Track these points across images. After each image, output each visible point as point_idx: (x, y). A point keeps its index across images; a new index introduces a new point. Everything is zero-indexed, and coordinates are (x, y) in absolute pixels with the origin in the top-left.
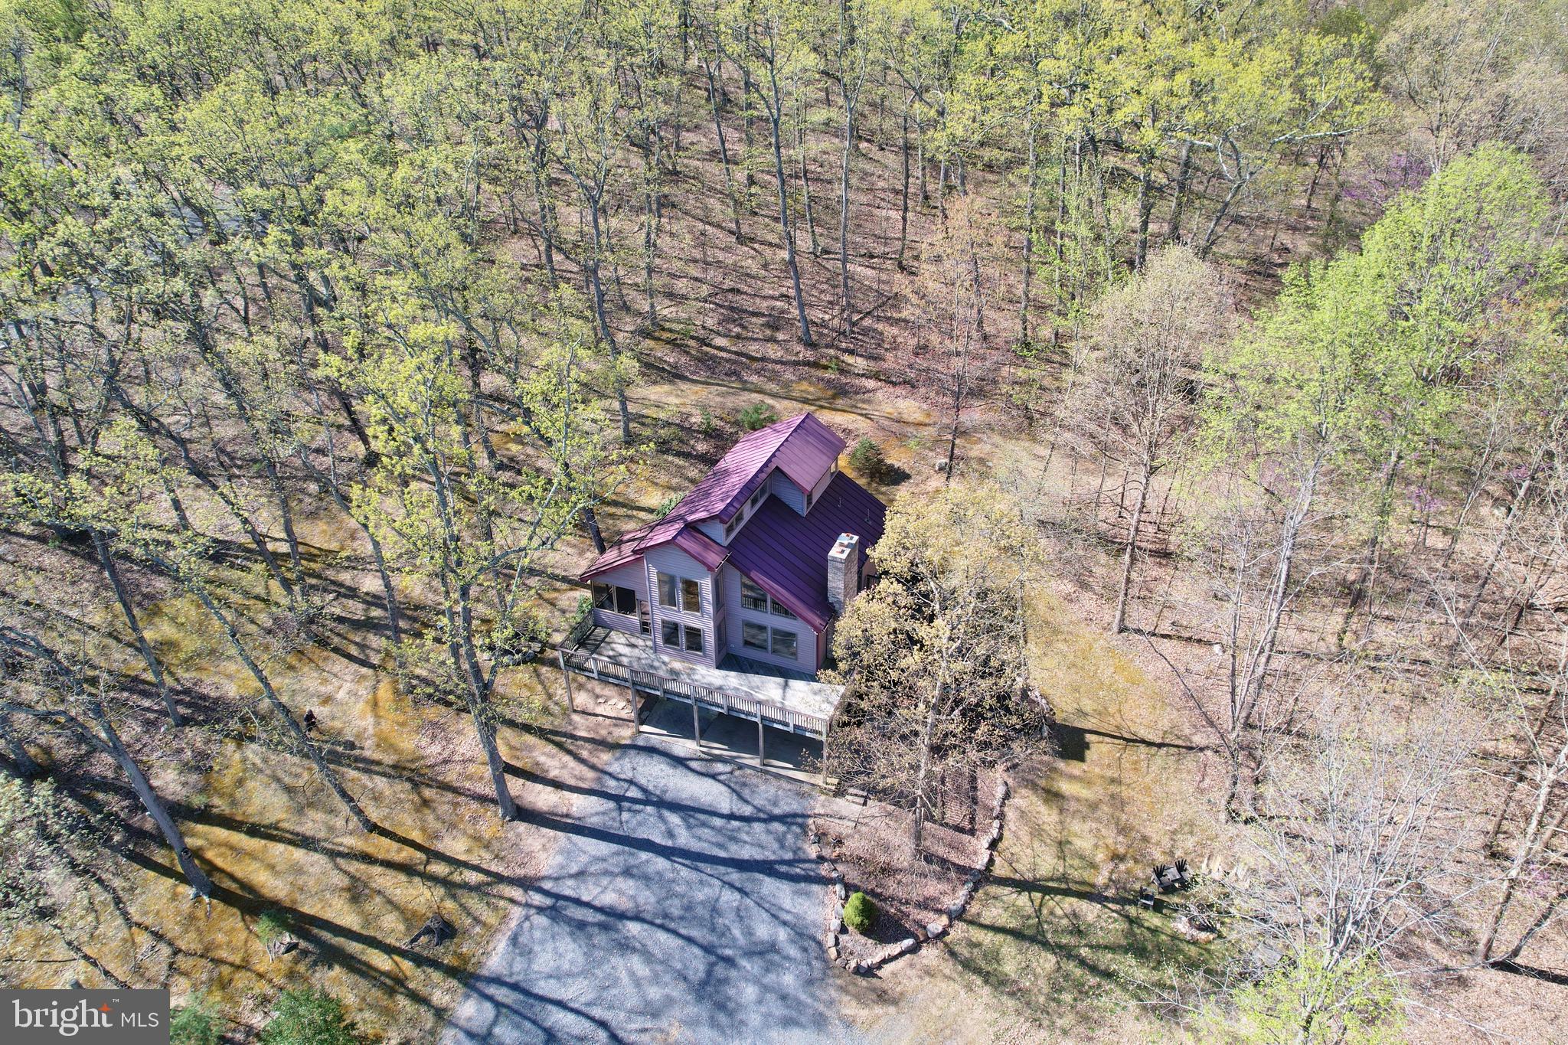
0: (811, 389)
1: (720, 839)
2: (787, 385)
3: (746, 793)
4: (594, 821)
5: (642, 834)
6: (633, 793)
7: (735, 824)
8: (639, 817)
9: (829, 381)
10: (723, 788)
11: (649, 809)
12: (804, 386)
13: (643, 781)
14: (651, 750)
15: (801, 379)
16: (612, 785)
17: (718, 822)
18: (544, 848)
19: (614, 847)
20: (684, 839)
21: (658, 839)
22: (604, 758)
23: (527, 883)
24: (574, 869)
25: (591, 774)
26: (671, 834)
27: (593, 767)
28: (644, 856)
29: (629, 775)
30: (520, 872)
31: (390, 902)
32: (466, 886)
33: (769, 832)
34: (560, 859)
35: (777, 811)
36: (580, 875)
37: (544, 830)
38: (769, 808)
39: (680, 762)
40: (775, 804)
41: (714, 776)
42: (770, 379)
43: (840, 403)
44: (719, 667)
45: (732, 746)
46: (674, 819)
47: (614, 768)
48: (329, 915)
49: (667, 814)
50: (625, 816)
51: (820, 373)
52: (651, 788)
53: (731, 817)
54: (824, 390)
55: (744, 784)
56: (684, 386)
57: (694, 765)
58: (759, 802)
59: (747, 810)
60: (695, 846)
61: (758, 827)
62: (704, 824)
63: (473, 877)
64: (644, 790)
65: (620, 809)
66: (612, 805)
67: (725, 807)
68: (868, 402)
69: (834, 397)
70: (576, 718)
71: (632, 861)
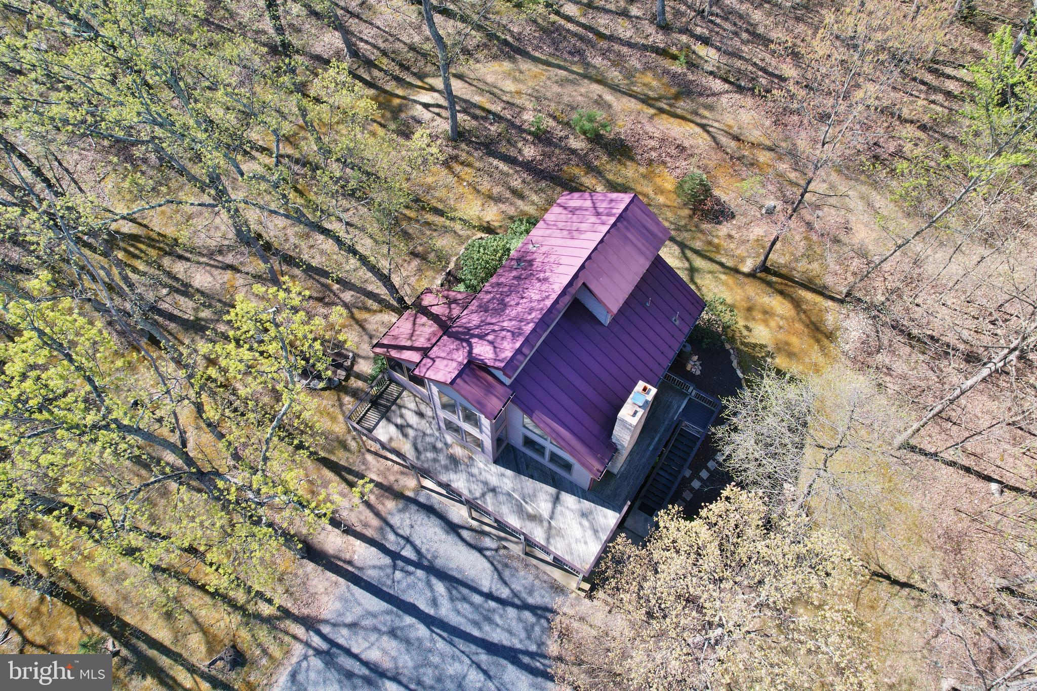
0: (654, 83)
1: (476, 617)
2: (629, 75)
3: (507, 574)
4: (371, 575)
5: (410, 597)
6: (408, 553)
7: (492, 604)
8: (411, 579)
9: (674, 76)
10: (487, 565)
11: (420, 573)
12: (649, 78)
13: (418, 542)
14: (430, 510)
15: (647, 68)
16: (391, 541)
17: (477, 599)
18: (326, 592)
19: (384, 606)
20: (445, 611)
21: (423, 606)
22: (389, 505)
23: (310, 623)
24: (349, 619)
25: (375, 522)
26: (434, 602)
27: (377, 514)
28: (409, 620)
29: (406, 532)
30: (305, 611)
31: (196, 621)
32: (258, 616)
33: (520, 619)
34: (338, 605)
35: (530, 601)
36: (353, 626)
37: (329, 574)
38: (524, 595)
39: (453, 528)
40: (531, 593)
41: (481, 550)
42: (614, 64)
43: (681, 107)
44: (496, 462)
46: (440, 587)
47: (395, 520)
48: (147, 628)
49: (434, 581)
50: (398, 575)
51: (666, 63)
52: (423, 550)
53: (489, 596)
54: (667, 85)
55: (506, 565)
56: (525, 65)
57: (465, 534)
58: (516, 587)
59: (505, 593)
60: (454, 620)
61: (511, 612)
62: (465, 599)
63: (266, 610)
64: (418, 551)
65: (395, 567)
66: (387, 560)
67: (485, 586)
68: (710, 108)
69: (677, 97)
70: (370, 458)
71: (397, 623)
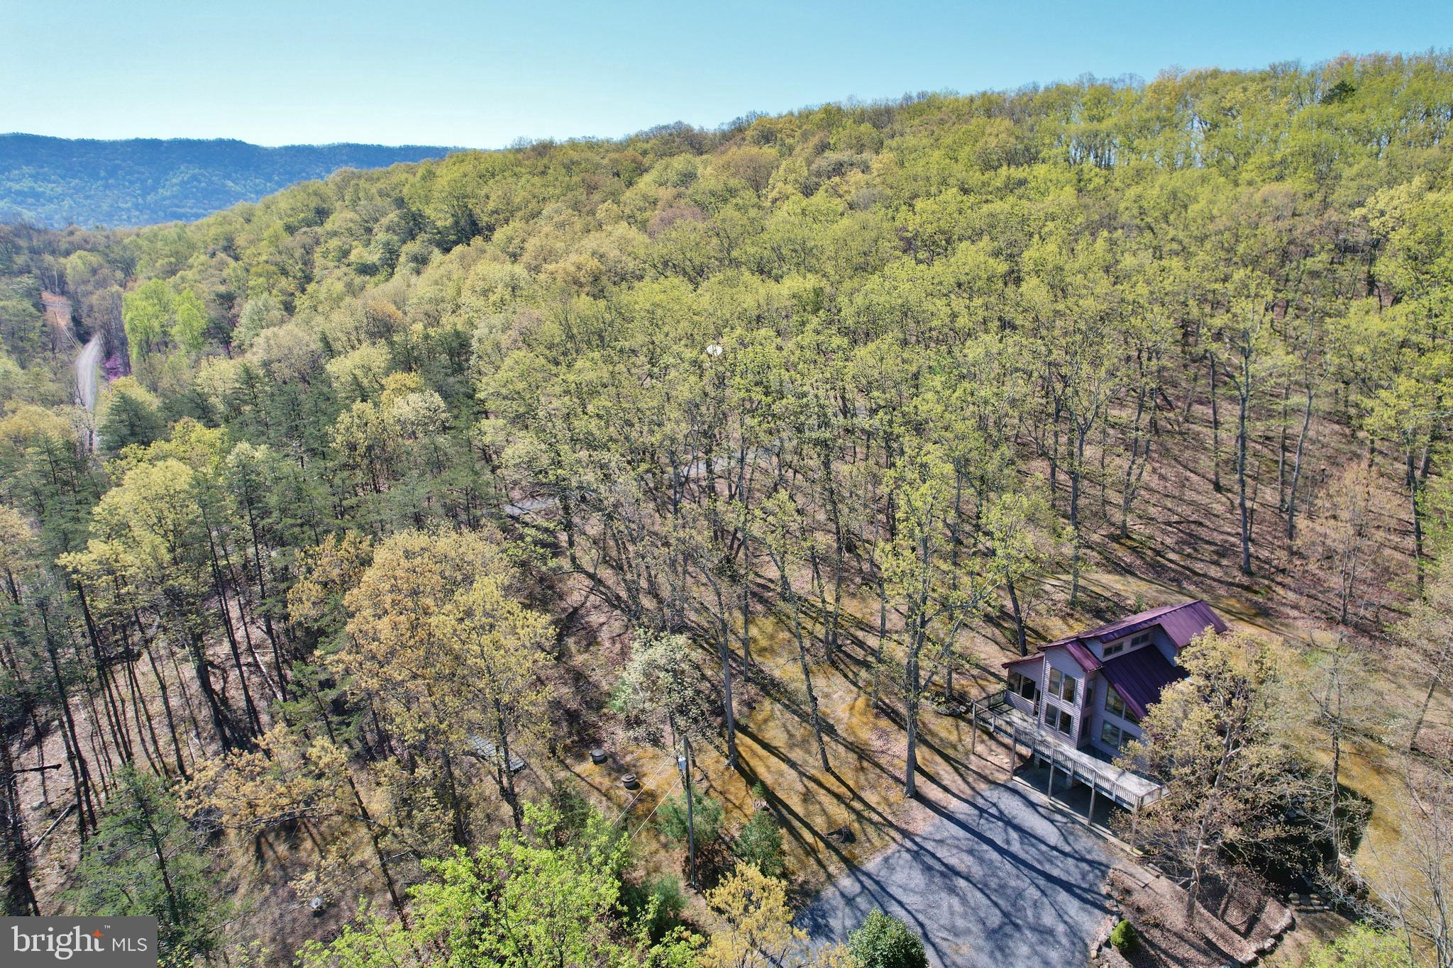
0: (1238, 605)
1: (1041, 858)
2: (1218, 598)
3: (1071, 839)
4: (959, 816)
5: (989, 834)
6: (993, 811)
7: (1055, 853)
8: (992, 826)
9: (1256, 602)
10: (1056, 830)
11: (1000, 823)
12: (1233, 602)
13: (1002, 807)
14: (1015, 792)
15: (1232, 596)
16: (980, 802)
17: (1044, 848)
18: (924, 820)
19: (969, 835)
20: (1016, 847)
21: (999, 842)
22: (982, 786)
23: (906, 834)
24: (938, 837)
25: (969, 792)
26: (1008, 842)
27: (973, 789)
28: (985, 847)
29: (995, 800)
30: (904, 826)
31: (823, 810)
32: (870, 821)
33: (1077, 866)
34: (931, 829)
35: (1088, 857)
36: (941, 842)
37: (928, 810)
38: (1084, 852)
39: (1032, 805)
40: (1089, 852)
41: (1052, 821)
42: (1204, 591)
43: (1259, 621)
44: (1079, 749)
45: (1072, 807)
46: (1014, 835)
47: (987, 794)
48: (788, 802)
49: (1011, 831)
50: (982, 821)
51: (1250, 596)
52: (1006, 812)
53: (1055, 848)
54: (1249, 608)
55: (1072, 833)
56: (1130, 579)
57: (1041, 810)
58: (1077, 847)
59: (1067, 849)
60: (1022, 855)
61: (1070, 861)
62: (1033, 845)
63: (876, 818)
64: (1001, 812)
65: (981, 817)
66: (976, 812)
67: (1052, 841)
68: (1287, 625)
69: (1256, 615)
70: (972, 757)
71: (976, 847)
